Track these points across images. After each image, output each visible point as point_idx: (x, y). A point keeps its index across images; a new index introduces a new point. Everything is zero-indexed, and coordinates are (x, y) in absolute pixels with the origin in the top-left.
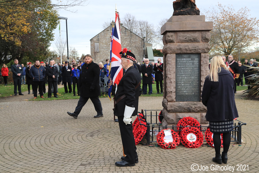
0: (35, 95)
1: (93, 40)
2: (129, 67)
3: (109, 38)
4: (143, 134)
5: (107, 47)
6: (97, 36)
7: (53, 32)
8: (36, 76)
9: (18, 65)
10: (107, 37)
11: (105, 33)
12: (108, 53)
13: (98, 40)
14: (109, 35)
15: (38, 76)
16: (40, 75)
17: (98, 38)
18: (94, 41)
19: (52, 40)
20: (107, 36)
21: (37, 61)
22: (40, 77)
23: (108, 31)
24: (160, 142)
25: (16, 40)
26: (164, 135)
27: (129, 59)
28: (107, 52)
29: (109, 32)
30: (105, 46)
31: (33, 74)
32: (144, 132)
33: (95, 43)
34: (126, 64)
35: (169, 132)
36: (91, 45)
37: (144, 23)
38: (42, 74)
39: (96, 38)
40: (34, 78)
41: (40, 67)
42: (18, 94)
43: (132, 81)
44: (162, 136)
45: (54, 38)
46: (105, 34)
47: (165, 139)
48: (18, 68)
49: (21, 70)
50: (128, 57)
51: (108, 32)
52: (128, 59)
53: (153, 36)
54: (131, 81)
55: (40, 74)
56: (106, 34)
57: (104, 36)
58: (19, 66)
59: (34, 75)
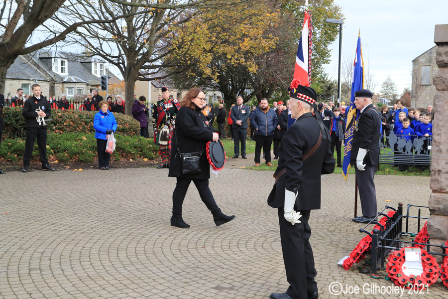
0: (257, 160)
2: (301, 114)
4: (362, 250)
7: (329, 47)
8: (261, 127)
9: (241, 106)
13: (430, 61)
15: (265, 126)
16: (268, 126)
17: (430, 58)
18: (420, 63)
19: (327, 62)
21: (263, 99)
22: (268, 130)
24: (391, 271)
25: (248, 63)
26: (404, 257)
27: (301, 100)
31: (256, 122)
32: (365, 246)
33: (423, 67)
34: (296, 109)
35: (417, 253)
36: (414, 71)
38: (272, 123)
39: (427, 57)
40: (257, 129)
41: (268, 110)
42: (240, 156)
43: (297, 141)
44: (398, 261)
45: (330, 58)
47: (405, 268)
48: (240, 111)
49: (245, 114)
50: (299, 96)
52: (299, 101)
54: (293, 142)
55: (269, 123)
58: (243, 109)
59: (258, 125)
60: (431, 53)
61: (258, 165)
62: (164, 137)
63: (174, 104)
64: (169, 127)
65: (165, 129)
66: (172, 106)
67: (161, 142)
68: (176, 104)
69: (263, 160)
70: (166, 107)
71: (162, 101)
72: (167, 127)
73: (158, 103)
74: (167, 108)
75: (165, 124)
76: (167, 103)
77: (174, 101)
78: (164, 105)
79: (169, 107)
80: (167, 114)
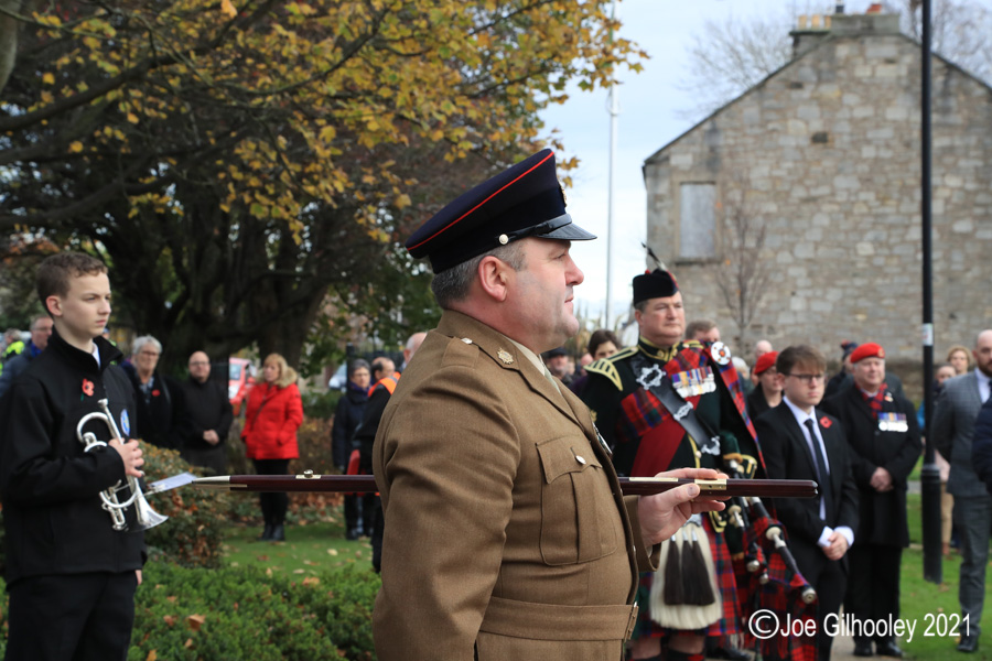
1: (667, 159)
3: (799, 148)
5: (782, 222)
6: (707, 126)
10: (782, 141)
11: (768, 103)
12: (793, 272)
13: (712, 161)
14: (801, 125)
17: (713, 149)
18: (674, 170)
20: (785, 132)
23: (798, 86)
28: (784, 257)
29: (806, 93)
30: (772, 208)
33: (686, 189)
36: (654, 203)
39: (699, 147)
46: (773, 116)
51: (795, 94)
56: (777, 110)
57: (757, 131)
60: (714, 131)
62: (687, 583)
63: (717, 369)
65: (686, 531)
66: (709, 386)
67: (664, 616)
68: (724, 375)
70: (683, 393)
71: (648, 354)
73: (626, 366)
74: (691, 398)
76: (685, 368)
77: (715, 355)
78: (668, 383)
79: (698, 390)
80: (694, 435)
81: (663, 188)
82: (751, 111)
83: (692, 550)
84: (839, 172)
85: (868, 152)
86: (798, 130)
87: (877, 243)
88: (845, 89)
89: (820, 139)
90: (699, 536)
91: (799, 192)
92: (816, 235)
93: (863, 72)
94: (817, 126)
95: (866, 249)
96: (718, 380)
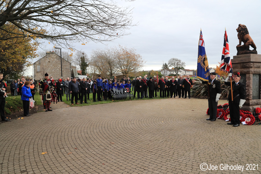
0: (72, 102)
3: (47, 63)
5: (46, 69)
8: (74, 89)
13: (40, 63)
16: (77, 88)
18: (36, 64)
29: (48, 58)
30: (45, 67)
33: (38, 66)
37: (66, 53)
39: (39, 62)
41: (76, 82)
46: (45, 60)
53: (72, 62)
60: (40, 61)
61: (73, 104)
62: (49, 97)
64: (50, 91)
65: (49, 93)
66: (50, 82)
67: (47, 99)
69: (74, 101)
71: (45, 80)
72: (49, 92)
75: (49, 90)
78: (47, 82)
79: (49, 82)
80: (49, 86)
81: (35, 66)
82: (43, 59)
83: (49, 94)
84: (51, 64)
85: (53, 63)
86: (47, 61)
87: (54, 70)
88: (51, 58)
89: (49, 62)
90: (50, 93)
91: (47, 66)
92: (49, 70)
93: (52, 56)
94: (49, 61)
95: (53, 71)
96: (51, 82)
